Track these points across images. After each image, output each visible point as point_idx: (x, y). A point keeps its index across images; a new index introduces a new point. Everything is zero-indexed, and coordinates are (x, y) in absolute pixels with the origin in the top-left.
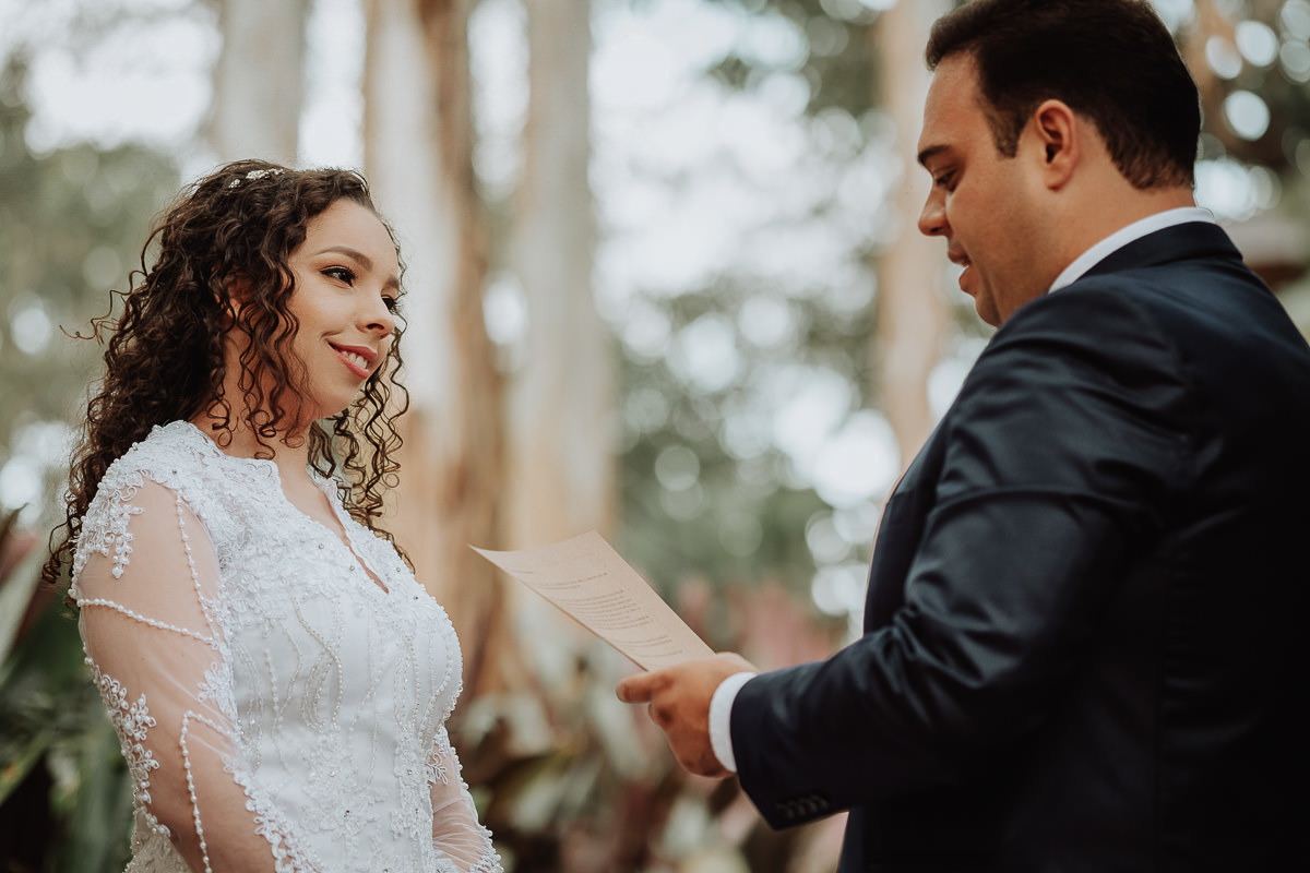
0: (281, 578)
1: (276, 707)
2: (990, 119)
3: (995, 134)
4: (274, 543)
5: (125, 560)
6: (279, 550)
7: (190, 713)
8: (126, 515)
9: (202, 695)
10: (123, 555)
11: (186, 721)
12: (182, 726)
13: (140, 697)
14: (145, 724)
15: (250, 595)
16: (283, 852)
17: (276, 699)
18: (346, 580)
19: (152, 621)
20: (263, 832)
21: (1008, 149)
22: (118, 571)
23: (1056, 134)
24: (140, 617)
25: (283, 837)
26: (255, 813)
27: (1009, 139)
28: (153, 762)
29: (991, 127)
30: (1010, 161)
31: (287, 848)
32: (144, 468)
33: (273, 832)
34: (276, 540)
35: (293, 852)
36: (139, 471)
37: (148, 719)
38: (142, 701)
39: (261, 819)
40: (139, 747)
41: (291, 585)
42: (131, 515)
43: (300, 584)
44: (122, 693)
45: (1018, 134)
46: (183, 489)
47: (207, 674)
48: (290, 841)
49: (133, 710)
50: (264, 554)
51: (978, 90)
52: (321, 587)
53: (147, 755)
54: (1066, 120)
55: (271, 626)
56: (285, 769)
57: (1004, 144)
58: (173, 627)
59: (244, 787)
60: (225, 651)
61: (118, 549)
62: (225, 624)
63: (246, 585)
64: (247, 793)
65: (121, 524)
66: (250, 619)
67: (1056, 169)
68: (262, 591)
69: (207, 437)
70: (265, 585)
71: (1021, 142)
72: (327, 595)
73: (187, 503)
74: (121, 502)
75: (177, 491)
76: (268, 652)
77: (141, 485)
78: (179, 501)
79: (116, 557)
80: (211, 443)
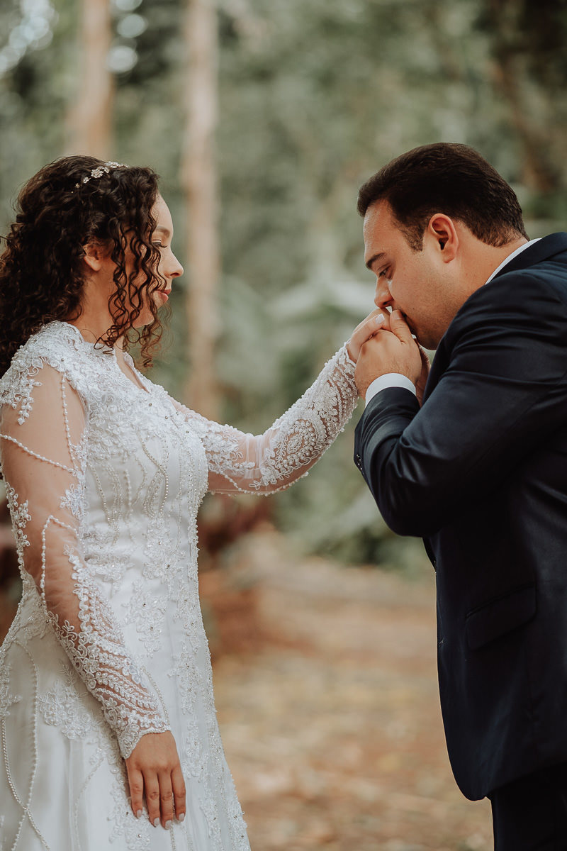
0: (132, 426)
1: (130, 504)
2: (404, 232)
3: (408, 239)
4: (127, 404)
5: (27, 414)
6: (130, 408)
7: (52, 517)
8: (31, 386)
9: (62, 504)
10: (25, 411)
11: (48, 521)
12: (45, 524)
13: (25, 502)
14: (25, 519)
15: (114, 436)
16: (87, 607)
17: (130, 499)
18: (165, 425)
19: (38, 456)
20: (77, 593)
21: (417, 246)
22: (21, 420)
23: (444, 233)
24: (32, 452)
25: (90, 598)
26: (77, 581)
27: (417, 241)
28: (27, 542)
29: (405, 236)
30: (421, 253)
31: (90, 605)
32: (43, 355)
33: (84, 594)
34: (128, 402)
35: (92, 608)
36: (40, 357)
37: (27, 516)
38: (25, 505)
39: (78, 585)
40: (20, 532)
41: (138, 430)
42: (34, 386)
43: (145, 430)
44: (15, 497)
45: (421, 237)
46: (67, 372)
47: (68, 492)
48: (93, 602)
49: (20, 509)
50: (121, 410)
52: (156, 431)
53: (24, 537)
54: (448, 223)
55: (128, 455)
56: (132, 541)
57: (415, 244)
58: (51, 461)
59: (74, 565)
60: (81, 477)
61: (23, 407)
62: (83, 460)
63: (112, 430)
64: (75, 568)
65: (27, 391)
66: (115, 451)
67: (447, 252)
68: (122, 434)
69: (75, 328)
70: (123, 430)
71: (424, 241)
72: (160, 436)
73: (69, 381)
74: (28, 376)
75: (63, 373)
76: (126, 470)
77: (42, 367)
78: (64, 381)
79: (21, 411)
80: (78, 332)
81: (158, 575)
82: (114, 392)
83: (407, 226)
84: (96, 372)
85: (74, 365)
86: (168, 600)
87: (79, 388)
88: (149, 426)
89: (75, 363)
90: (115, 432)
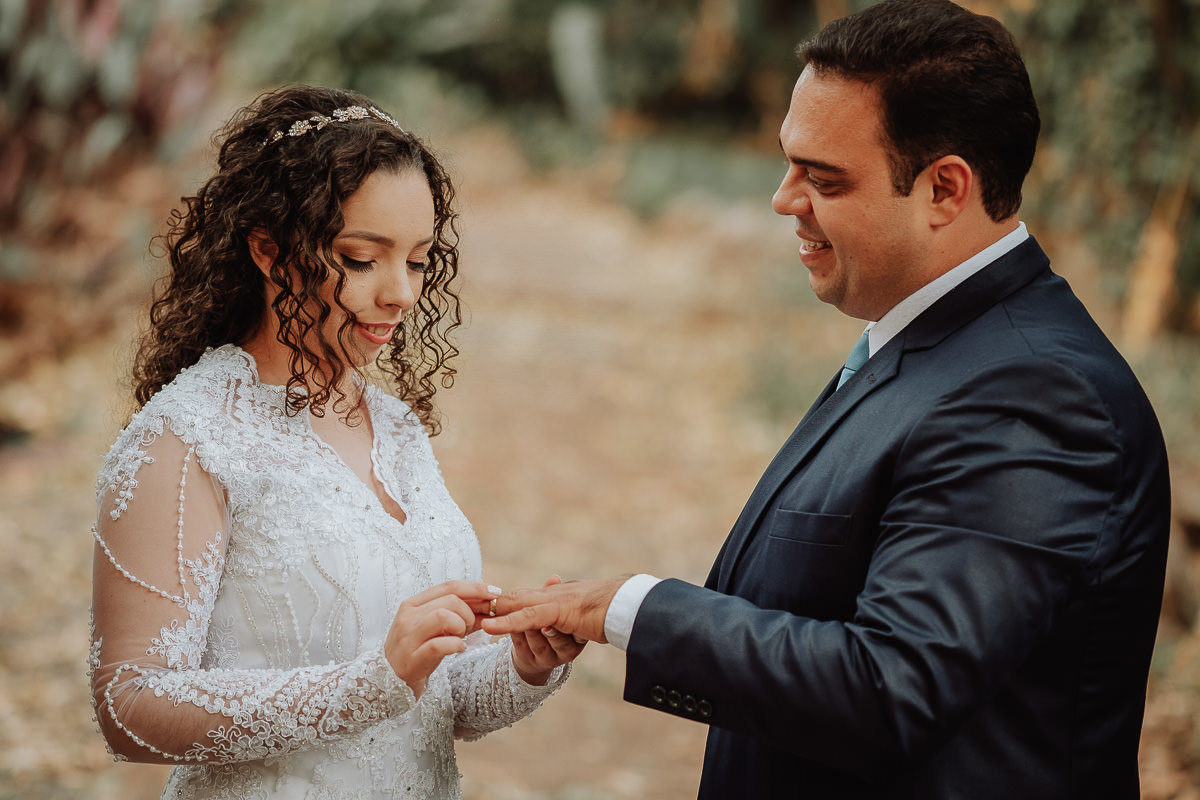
0: (299, 525)
2: (890, 157)
3: (893, 171)
4: (293, 491)
6: (298, 498)
8: (140, 461)
13: (98, 640)
14: (94, 665)
15: (270, 541)
17: (299, 637)
18: (363, 521)
21: (903, 188)
22: (115, 514)
23: (947, 181)
27: (906, 181)
29: (891, 165)
30: (905, 199)
32: (167, 414)
34: (295, 489)
36: (163, 417)
37: (96, 662)
41: (308, 533)
42: (145, 462)
43: (317, 532)
45: (915, 177)
46: (197, 443)
47: (164, 632)
50: (283, 502)
51: (882, 127)
52: (337, 534)
54: (965, 176)
57: (902, 184)
58: (142, 583)
60: (195, 609)
61: (122, 493)
62: (205, 581)
63: (267, 532)
65: (133, 469)
66: (271, 565)
67: (940, 210)
68: (281, 538)
69: (251, 358)
70: (286, 533)
71: (916, 183)
72: (343, 540)
73: (199, 458)
74: (140, 445)
75: (191, 445)
76: (287, 595)
77: (160, 433)
78: (187, 458)
79: (117, 500)
80: (253, 365)
81: (353, 755)
82: (273, 473)
83: (901, 154)
84: (247, 442)
85: (211, 431)
86: (373, 792)
87: (214, 470)
88: (327, 526)
89: (215, 427)
90: (271, 535)
